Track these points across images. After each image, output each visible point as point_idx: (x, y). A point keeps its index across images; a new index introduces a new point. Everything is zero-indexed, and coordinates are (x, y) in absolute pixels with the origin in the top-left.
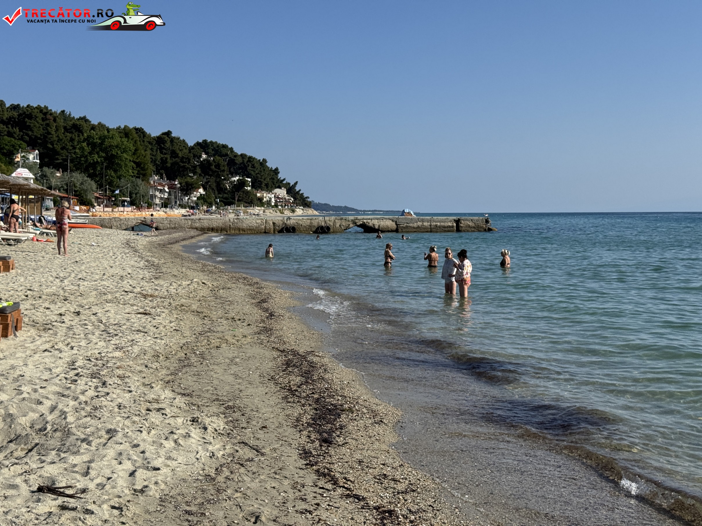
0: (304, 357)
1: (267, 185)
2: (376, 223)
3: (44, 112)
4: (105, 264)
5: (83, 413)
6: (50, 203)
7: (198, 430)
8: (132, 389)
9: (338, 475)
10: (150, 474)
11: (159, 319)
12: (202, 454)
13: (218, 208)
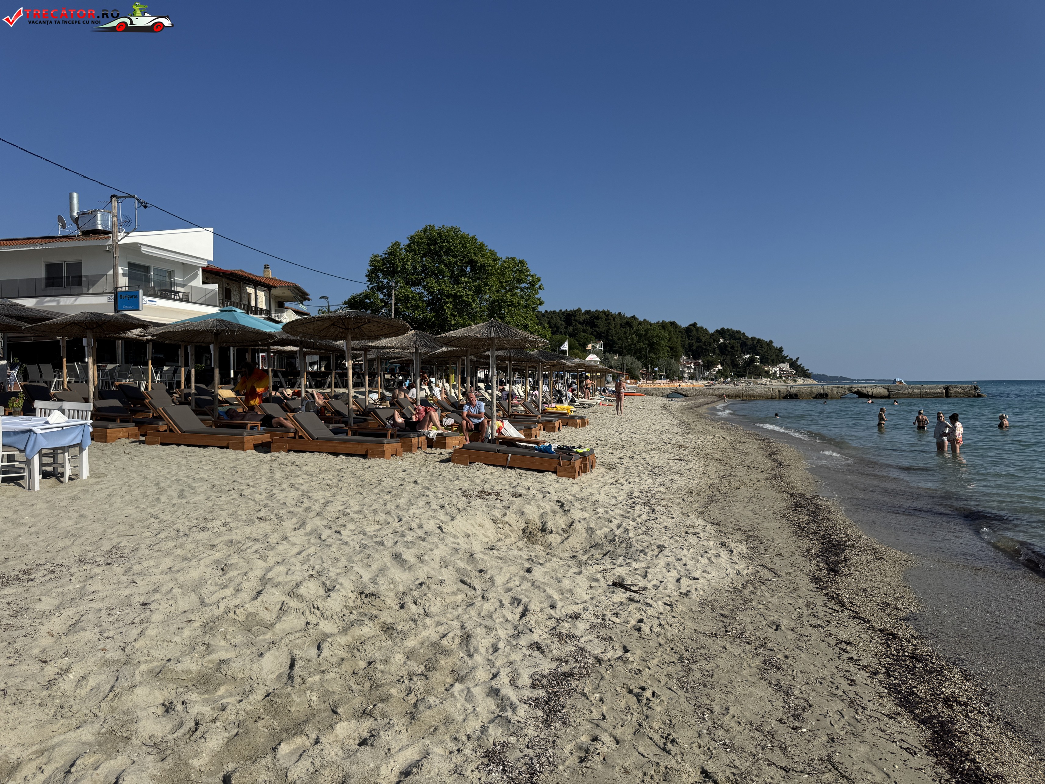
0: (810, 500)
1: (773, 361)
2: (870, 390)
3: (607, 314)
4: (650, 422)
5: (640, 531)
6: (610, 378)
7: (726, 552)
8: (674, 516)
9: (844, 599)
10: (691, 582)
11: (690, 465)
12: (730, 570)
13: (732, 379)
